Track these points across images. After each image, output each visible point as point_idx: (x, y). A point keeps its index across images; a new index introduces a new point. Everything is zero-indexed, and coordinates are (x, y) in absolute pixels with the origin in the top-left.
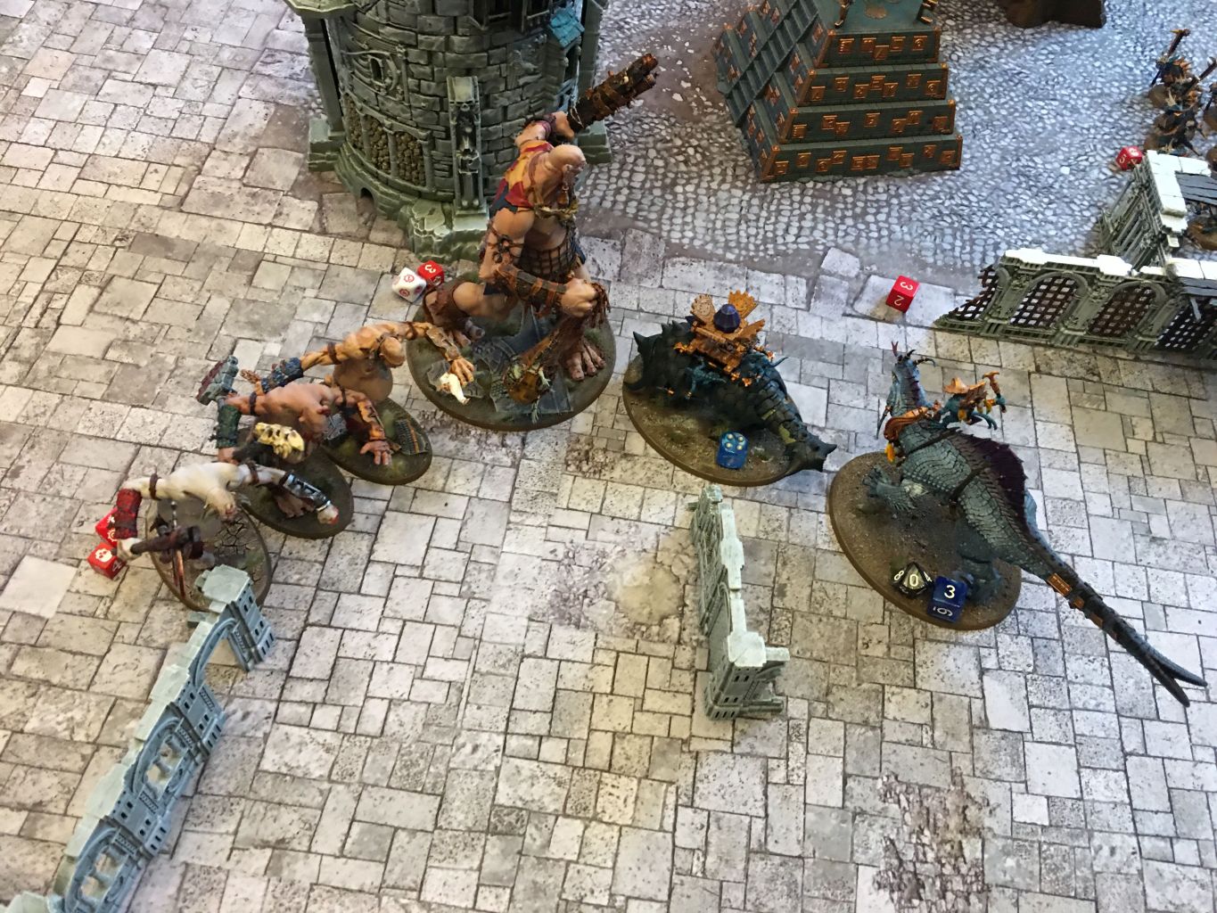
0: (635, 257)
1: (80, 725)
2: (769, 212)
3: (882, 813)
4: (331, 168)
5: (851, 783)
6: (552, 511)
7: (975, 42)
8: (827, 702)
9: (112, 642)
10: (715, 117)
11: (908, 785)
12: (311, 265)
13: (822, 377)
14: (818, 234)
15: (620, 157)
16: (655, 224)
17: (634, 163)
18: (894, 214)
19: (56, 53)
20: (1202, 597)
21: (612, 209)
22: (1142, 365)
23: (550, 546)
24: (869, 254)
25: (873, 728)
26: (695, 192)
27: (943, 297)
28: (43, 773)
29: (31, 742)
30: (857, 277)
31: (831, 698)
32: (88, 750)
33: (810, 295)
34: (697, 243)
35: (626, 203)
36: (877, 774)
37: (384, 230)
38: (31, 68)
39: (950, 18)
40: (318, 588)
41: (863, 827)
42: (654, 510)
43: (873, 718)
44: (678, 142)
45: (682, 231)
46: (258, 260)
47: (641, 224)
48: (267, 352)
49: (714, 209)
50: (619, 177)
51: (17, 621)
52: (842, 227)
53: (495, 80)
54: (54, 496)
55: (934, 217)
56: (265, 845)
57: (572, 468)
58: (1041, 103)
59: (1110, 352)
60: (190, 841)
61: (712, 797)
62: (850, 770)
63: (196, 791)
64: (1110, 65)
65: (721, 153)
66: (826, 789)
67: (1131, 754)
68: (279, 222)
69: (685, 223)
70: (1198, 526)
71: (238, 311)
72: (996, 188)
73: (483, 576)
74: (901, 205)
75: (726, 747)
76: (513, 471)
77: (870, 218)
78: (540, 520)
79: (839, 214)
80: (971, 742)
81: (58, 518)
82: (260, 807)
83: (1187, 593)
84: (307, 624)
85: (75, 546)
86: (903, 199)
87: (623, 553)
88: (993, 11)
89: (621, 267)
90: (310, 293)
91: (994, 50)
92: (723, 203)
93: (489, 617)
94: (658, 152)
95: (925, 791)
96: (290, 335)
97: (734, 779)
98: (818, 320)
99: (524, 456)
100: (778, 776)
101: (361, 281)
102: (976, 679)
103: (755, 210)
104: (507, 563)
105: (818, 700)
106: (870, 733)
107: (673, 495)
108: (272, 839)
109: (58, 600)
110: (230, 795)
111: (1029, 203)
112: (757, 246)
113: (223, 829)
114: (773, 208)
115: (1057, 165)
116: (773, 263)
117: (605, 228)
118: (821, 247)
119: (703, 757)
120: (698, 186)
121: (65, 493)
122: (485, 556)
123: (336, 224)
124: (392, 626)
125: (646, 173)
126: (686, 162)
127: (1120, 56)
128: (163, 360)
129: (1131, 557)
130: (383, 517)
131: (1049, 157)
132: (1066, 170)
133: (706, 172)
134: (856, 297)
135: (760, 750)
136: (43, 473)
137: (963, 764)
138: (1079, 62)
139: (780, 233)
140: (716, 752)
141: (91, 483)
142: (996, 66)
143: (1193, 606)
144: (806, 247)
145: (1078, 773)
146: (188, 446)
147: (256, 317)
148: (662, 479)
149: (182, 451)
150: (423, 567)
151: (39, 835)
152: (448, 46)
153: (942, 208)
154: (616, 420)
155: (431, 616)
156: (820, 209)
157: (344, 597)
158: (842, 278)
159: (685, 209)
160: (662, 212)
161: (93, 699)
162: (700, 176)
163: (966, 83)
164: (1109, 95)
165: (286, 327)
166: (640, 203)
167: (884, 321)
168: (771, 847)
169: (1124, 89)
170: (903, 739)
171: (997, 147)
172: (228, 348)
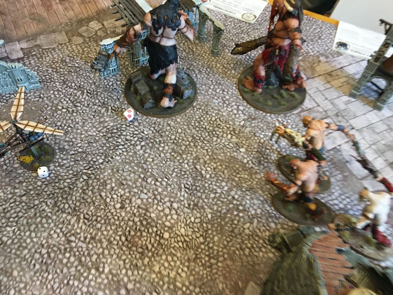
171: (251, 178)
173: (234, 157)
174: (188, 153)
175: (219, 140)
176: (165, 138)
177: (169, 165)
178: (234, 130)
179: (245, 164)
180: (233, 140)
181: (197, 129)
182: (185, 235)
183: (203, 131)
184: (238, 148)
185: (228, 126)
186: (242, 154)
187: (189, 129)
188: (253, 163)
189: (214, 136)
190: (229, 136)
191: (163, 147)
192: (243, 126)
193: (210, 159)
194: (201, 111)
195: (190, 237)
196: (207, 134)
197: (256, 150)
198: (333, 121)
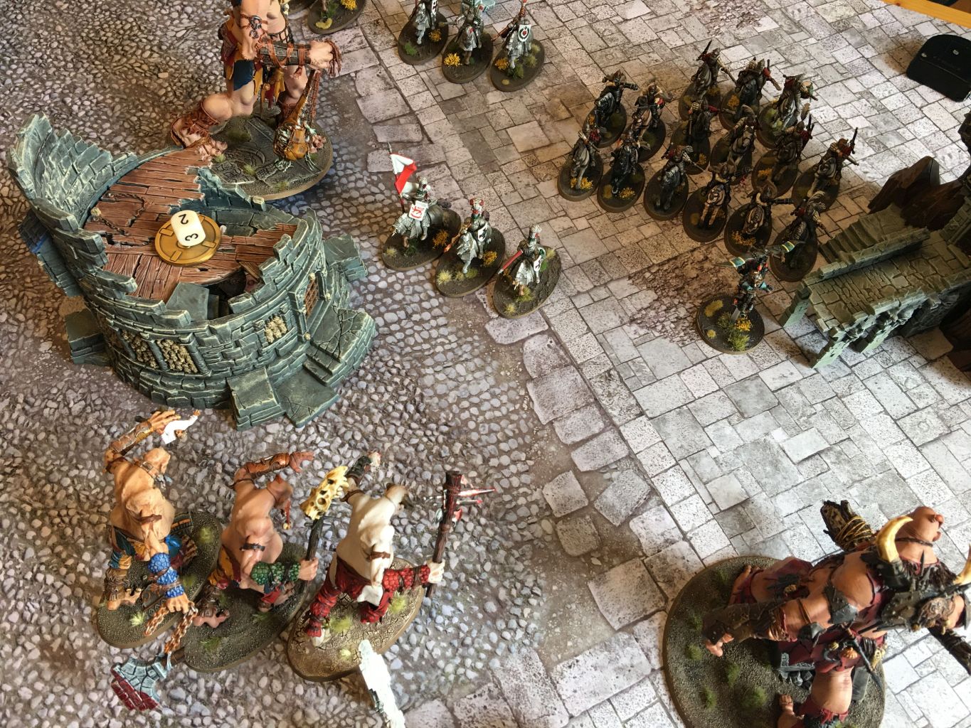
95: (704, 22)
96: (758, 434)
98: (449, 154)
102: (633, 21)
131: (153, 87)
132: (164, 75)
134: (408, 143)
137: (678, 15)
164: (31, 73)
167: (419, 123)
169: (14, 66)
171: (163, 118)
172: (809, 463)
173: (142, 86)
174: (58, 79)
175: (125, 60)
176: (22, 56)
177: (16, 97)
178: (160, 45)
179: (160, 97)
180: (151, 60)
181: (91, 42)
182: (8, 197)
183: (99, 46)
184: (156, 72)
185: (151, 38)
186: (160, 81)
187: (74, 42)
188: (175, 94)
189: (117, 53)
190: (147, 54)
191: (15, 70)
192: (179, 39)
193: (95, 89)
194: (108, 13)
195: (16, 200)
196: (105, 50)
197: (189, 75)
198: (363, 32)
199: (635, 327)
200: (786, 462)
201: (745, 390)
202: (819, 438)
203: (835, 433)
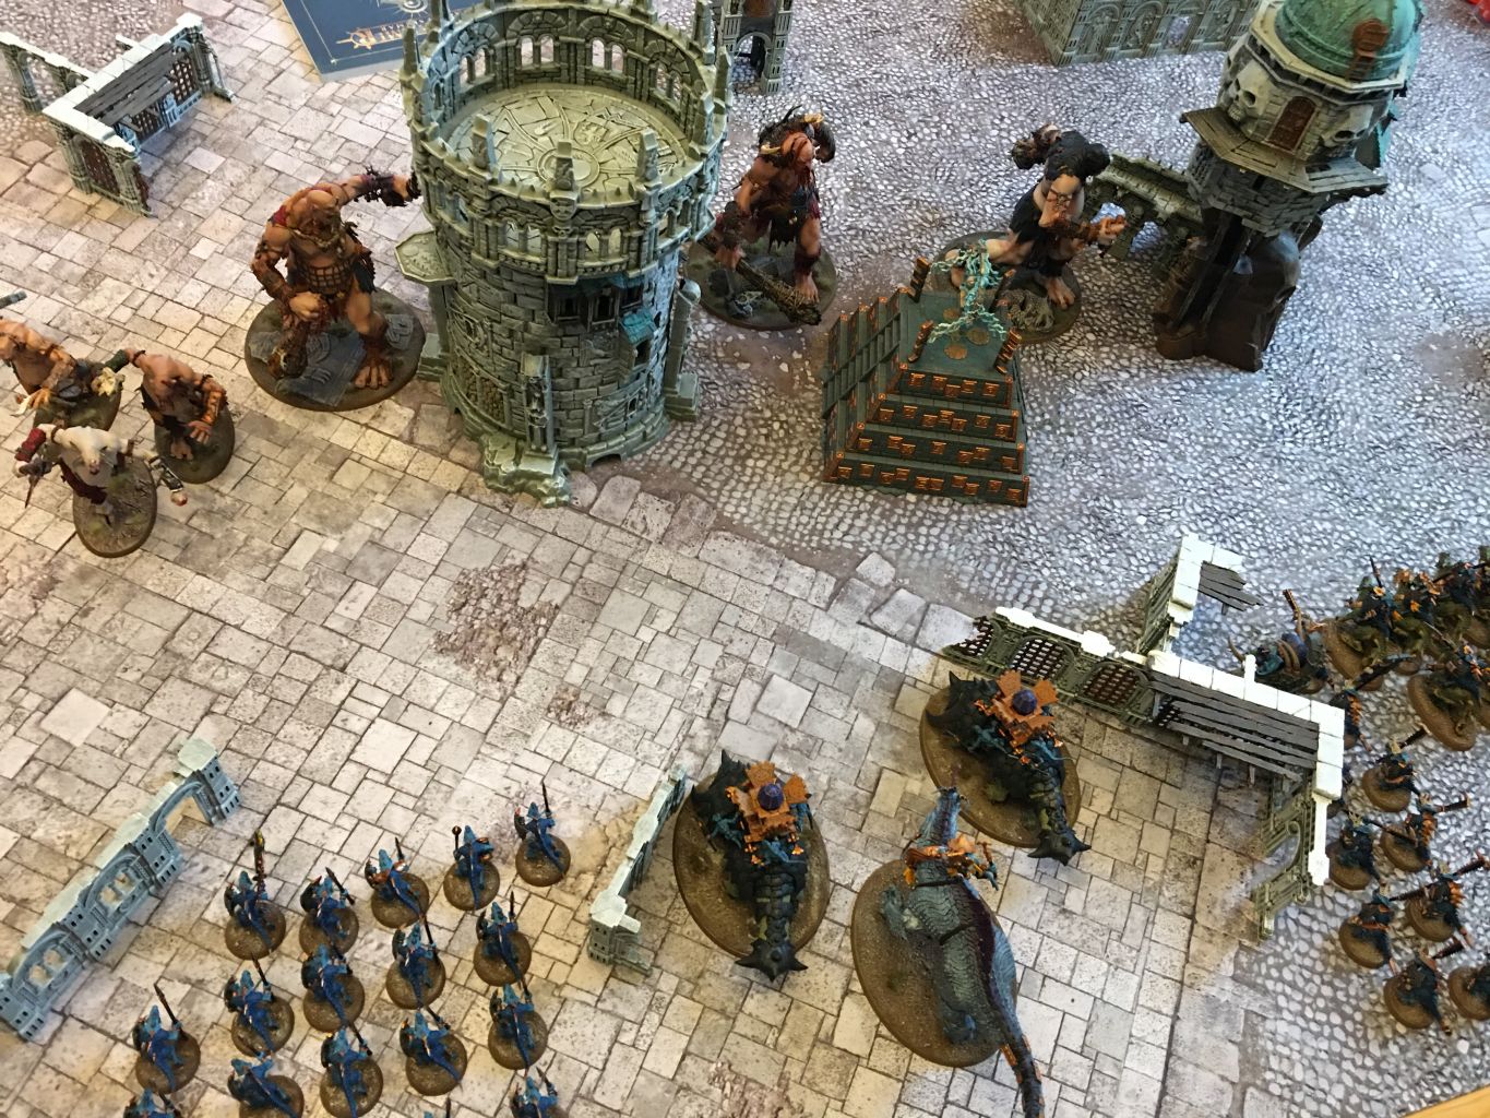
0: (684, 522)
1: (75, 843)
2: (828, 504)
3: (705, 1094)
4: (437, 380)
5: (688, 1061)
6: (520, 751)
7: (1108, 362)
8: (696, 984)
9: (119, 780)
10: (812, 395)
11: (738, 1075)
12: (389, 471)
13: (813, 679)
14: (866, 536)
15: (706, 419)
16: (714, 493)
17: (718, 428)
18: (949, 531)
19: (231, 216)
20: (1086, 977)
21: (679, 470)
22: (1131, 739)
23: (507, 782)
24: (907, 567)
25: (728, 1018)
26: (764, 469)
27: (961, 625)
28: (36, 876)
29: (34, 848)
30: (887, 587)
31: (701, 982)
32: (75, 866)
33: (834, 596)
34: (747, 521)
35: (694, 467)
36: (714, 1058)
37: (465, 450)
38: (204, 228)
39: (1093, 331)
40: (298, 773)
41: (683, 1101)
42: (611, 771)
43: (731, 1008)
44: (768, 414)
45: (737, 506)
46: (346, 456)
47: (701, 491)
48: (325, 547)
49: (776, 489)
50: (698, 439)
51: (51, 744)
52: (893, 534)
53: (568, 359)
54: (110, 640)
55: (987, 542)
56: (187, 981)
57: (552, 715)
58: (1148, 443)
59: (1102, 717)
60: (130, 961)
61: (563, 1041)
62: (692, 1048)
63: (148, 922)
64: (1242, 413)
65: (805, 434)
66: (664, 1061)
67: (952, 1103)
68: (374, 424)
69: (744, 498)
70: (1114, 909)
71: (312, 502)
72: (1062, 525)
73: (441, 795)
74: (959, 523)
75: (591, 1000)
76: (499, 705)
77: (923, 530)
78: (506, 757)
79: (894, 519)
80: (810, 1052)
81: (108, 661)
82: (193, 949)
83: (1073, 971)
84: (278, 803)
85: (115, 688)
86: (963, 518)
87: (568, 805)
88: (1142, 331)
89: (667, 530)
90: (380, 498)
91: (1124, 375)
92: (786, 485)
93: (432, 834)
94: (745, 420)
95: (751, 1085)
96: (350, 534)
97: (589, 1030)
98: (832, 622)
99: (513, 694)
100: (627, 1038)
101: (428, 495)
102: (838, 998)
103: (815, 498)
104: (465, 789)
105: (688, 980)
106: (723, 1022)
107: (633, 761)
108: (194, 978)
109: (86, 733)
110: (173, 933)
111: (1088, 548)
112: (802, 535)
113: (158, 958)
114: (833, 500)
115: (1135, 513)
116: (810, 555)
117: (665, 488)
118: (863, 550)
119: (569, 1004)
120: (770, 463)
121: (120, 640)
122: (447, 778)
123: (425, 436)
124: (347, 823)
125: (725, 440)
126: (767, 437)
127: (1258, 406)
128: (235, 536)
129: (1033, 922)
130: (373, 722)
131: (1131, 503)
132: (1142, 520)
133: (783, 451)
134: (877, 607)
135: (621, 1010)
136: (107, 618)
137: (794, 1070)
138: (1210, 405)
139: (830, 527)
140: (583, 1003)
141: (143, 636)
142: (1119, 393)
143: (1074, 983)
144: (850, 546)
145: (896, 1106)
146: (232, 620)
147: (326, 512)
148: (629, 744)
149: (225, 623)
150: (391, 775)
151: (18, 926)
152: (526, 328)
153: (998, 534)
154: (607, 679)
155: (382, 823)
156: (878, 511)
157: (316, 786)
158: (872, 585)
159: (747, 484)
160: (725, 483)
161: (92, 824)
162: (775, 453)
163: (1078, 406)
164: (1225, 447)
165: (348, 526)
166: (708, 469)
167: (895, 637)
168: (597, 1097)
169: (1245, 443)
170: (750, 1034)
171: (1081, 482)
172: (293, 536)
173: (1140, 496)
174: (1200, 457)
175: (1190, 511)
176: (1256, 456)
177: (1198, 420)
179: (1111, 498)
181: (1240, 507)
183: (1229, 509)
184: (1152, 519)
187: (1251, 497)
188: (1106, 509)
189: (1206, 513)
191: (1239, 440)
193: (1164, 468)
196: (1218, 509)
197: (1125, 535)
199: (518, 562)
200: (314, 526)
201: (382, 566)
202: (294, 563)
203: (280, 578)
